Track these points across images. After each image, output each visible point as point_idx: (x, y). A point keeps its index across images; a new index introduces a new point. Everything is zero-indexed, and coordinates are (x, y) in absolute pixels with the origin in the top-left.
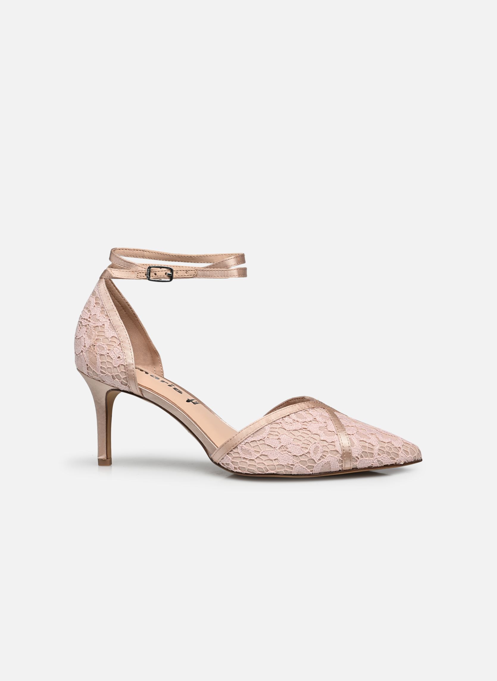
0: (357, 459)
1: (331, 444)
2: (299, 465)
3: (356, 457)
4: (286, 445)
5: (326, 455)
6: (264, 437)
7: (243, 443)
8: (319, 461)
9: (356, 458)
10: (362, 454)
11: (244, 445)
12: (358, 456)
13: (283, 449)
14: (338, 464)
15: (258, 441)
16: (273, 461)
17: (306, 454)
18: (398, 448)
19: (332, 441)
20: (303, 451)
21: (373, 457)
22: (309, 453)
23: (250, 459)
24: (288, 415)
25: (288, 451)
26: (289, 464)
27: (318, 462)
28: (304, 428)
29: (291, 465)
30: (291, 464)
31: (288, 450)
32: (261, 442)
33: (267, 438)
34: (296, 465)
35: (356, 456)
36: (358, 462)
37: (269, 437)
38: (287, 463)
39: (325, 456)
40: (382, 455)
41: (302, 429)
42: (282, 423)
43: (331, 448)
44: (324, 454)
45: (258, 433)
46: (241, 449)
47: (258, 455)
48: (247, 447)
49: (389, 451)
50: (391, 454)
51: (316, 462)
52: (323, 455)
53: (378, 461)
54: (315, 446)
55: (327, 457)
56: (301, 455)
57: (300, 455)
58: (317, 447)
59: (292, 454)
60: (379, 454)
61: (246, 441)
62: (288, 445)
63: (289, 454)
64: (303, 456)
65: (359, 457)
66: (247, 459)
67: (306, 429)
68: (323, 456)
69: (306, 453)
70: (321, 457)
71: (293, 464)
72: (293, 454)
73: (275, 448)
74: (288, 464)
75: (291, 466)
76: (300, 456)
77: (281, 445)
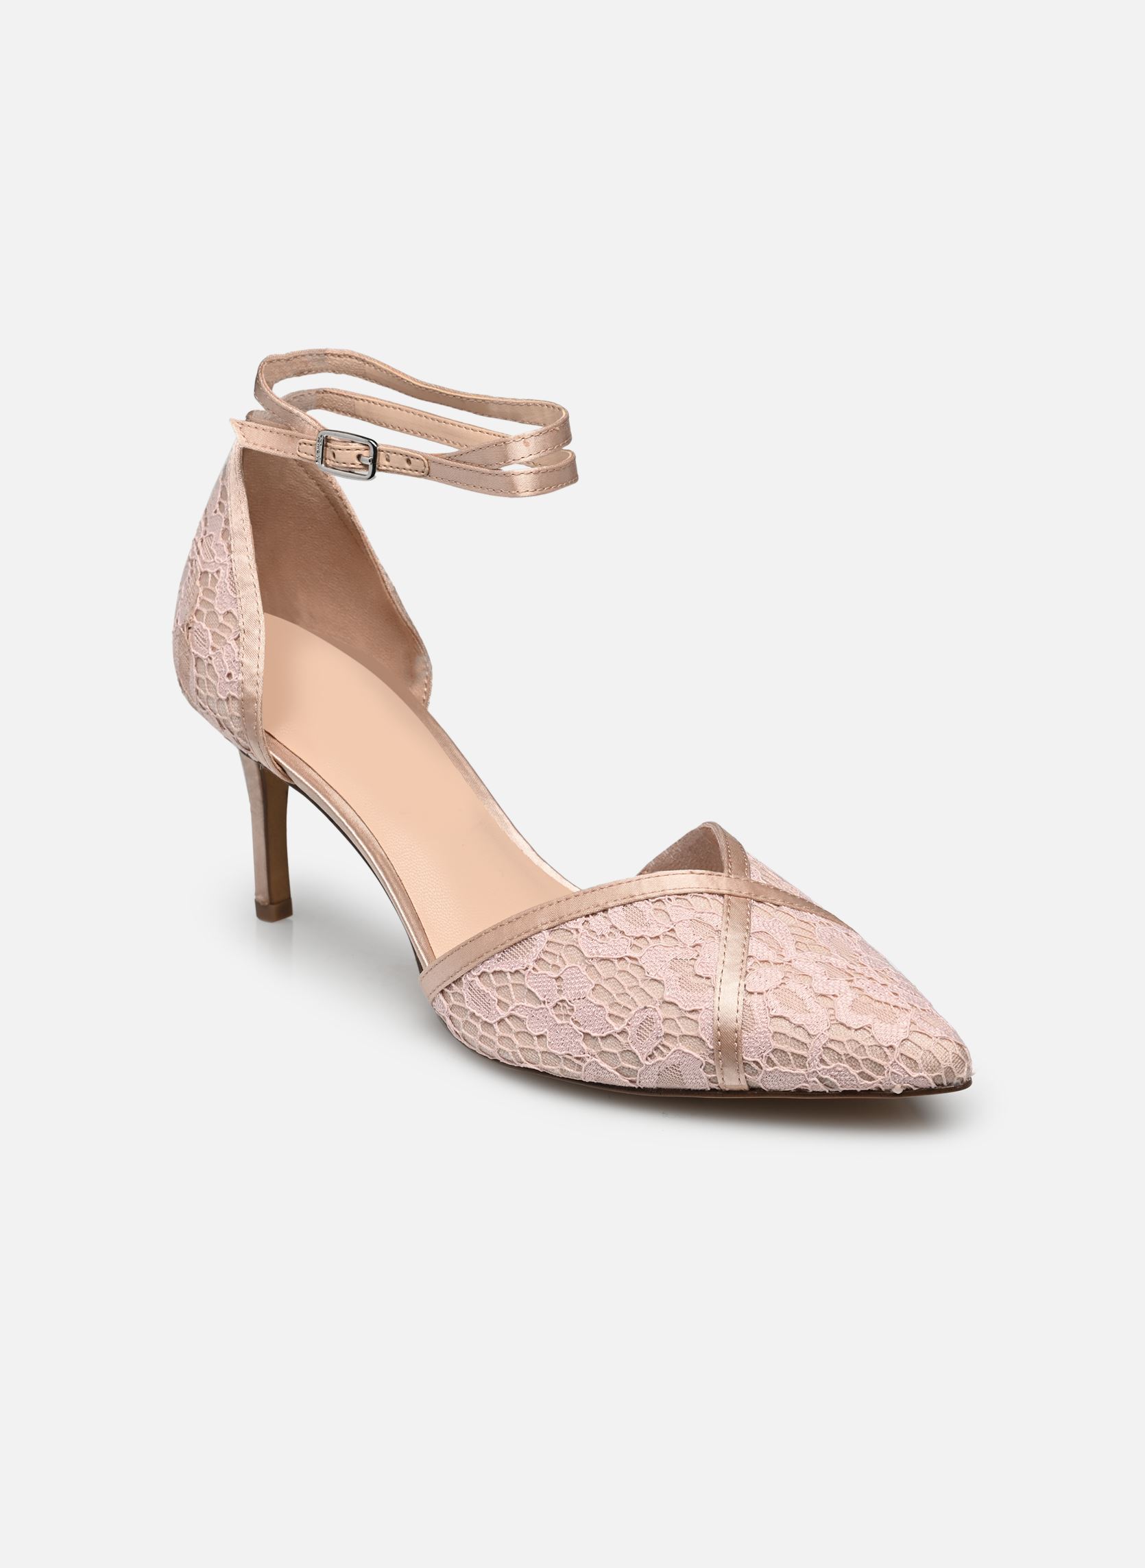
0: (757, 1068)
1: (688, 1015)
2: (596, 1063)
3: (754, 1062)
4: (571, 999)
5: (670, 1046)
6: (525, 966)
7: (474, 973)
8: (649, 1059)
9: (754, 1065)
10: (772, 1056)
11: (477, 979)
12: (758, 1060)
13: (563, 1012)
14: (704, 1075)
15: (510, 973)
16: (535, 1038)
17: (617, 1036)
18: (886, 1050)
19: (693, 1008)
20: (610, 1027)
21: (804, 1066)
22: (623, 1032)
23: (485, 1019)
24: (605, 911)
25: (572, 1019)
26: (571, 1055)
27: (647, 1063)
28: (630, 958)
29: (577, 1058)
30: (576, 1056)
31: (573, 1015)
32: (517, 980)
33: (532, 971)
34: (588, 1060)
35: (753, 1060)
36: (761, 1076)
37: (537, 967)
38: (568, 1052)
39: (668, 1048)
40: (833, 1065)
41: (627, 959)
42: (581, 932)
43: (686, 1028)
44: (665, 1043)
45: (514, 951)
46: (469, 988)
47: (504, 1014)
48: (484, 984)
49: (855, 1055)
50: (862, 1065)
51: (642, 1061)
52: (663, 1045)
53: (821, 1080)
54: (645, 1017)
55: (672, 1050)
56: (604, 1035)
57: (601, 1035)
58: (650, 1020)
59: (582, 1029)
60: (822, 1061)
61: (482, 968)
62: (578, 1001)
63: (576, 1027)
64: (609, 1041)
65: (763, 1063)
66: (478, 1018)
67: (635, 959)
68: (661, 1048)
69: (618, 1034)
70: (656, 1049)
71: (582, 1056)
72: (584, 1031)
73: (544, 1002)
74: (568, 1054)
75: (577, 1062)
76: (602, 1038)
77: (561, 999)
